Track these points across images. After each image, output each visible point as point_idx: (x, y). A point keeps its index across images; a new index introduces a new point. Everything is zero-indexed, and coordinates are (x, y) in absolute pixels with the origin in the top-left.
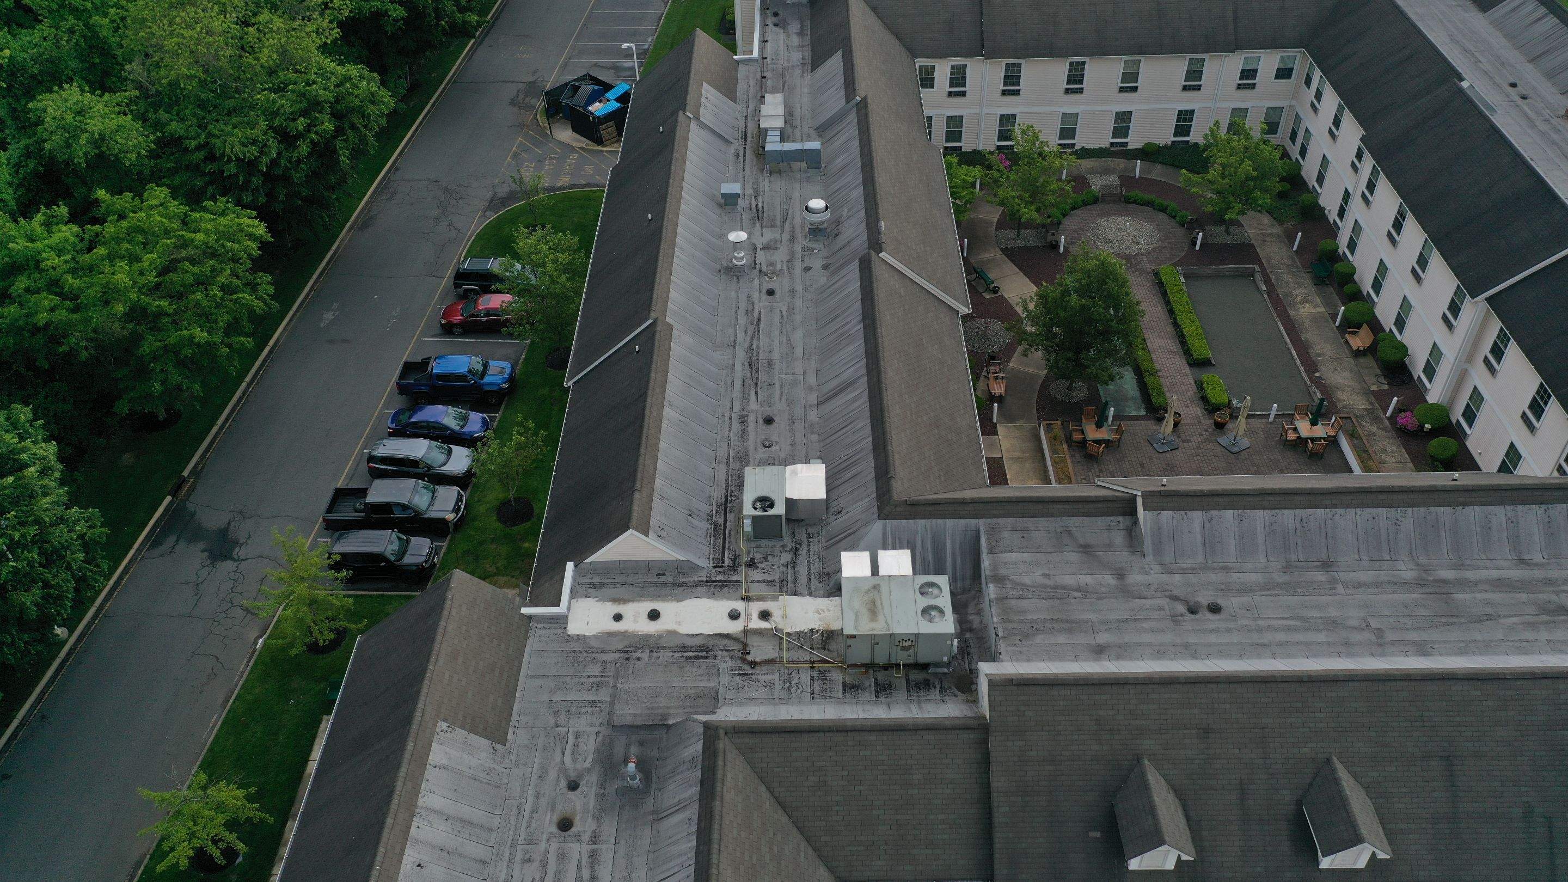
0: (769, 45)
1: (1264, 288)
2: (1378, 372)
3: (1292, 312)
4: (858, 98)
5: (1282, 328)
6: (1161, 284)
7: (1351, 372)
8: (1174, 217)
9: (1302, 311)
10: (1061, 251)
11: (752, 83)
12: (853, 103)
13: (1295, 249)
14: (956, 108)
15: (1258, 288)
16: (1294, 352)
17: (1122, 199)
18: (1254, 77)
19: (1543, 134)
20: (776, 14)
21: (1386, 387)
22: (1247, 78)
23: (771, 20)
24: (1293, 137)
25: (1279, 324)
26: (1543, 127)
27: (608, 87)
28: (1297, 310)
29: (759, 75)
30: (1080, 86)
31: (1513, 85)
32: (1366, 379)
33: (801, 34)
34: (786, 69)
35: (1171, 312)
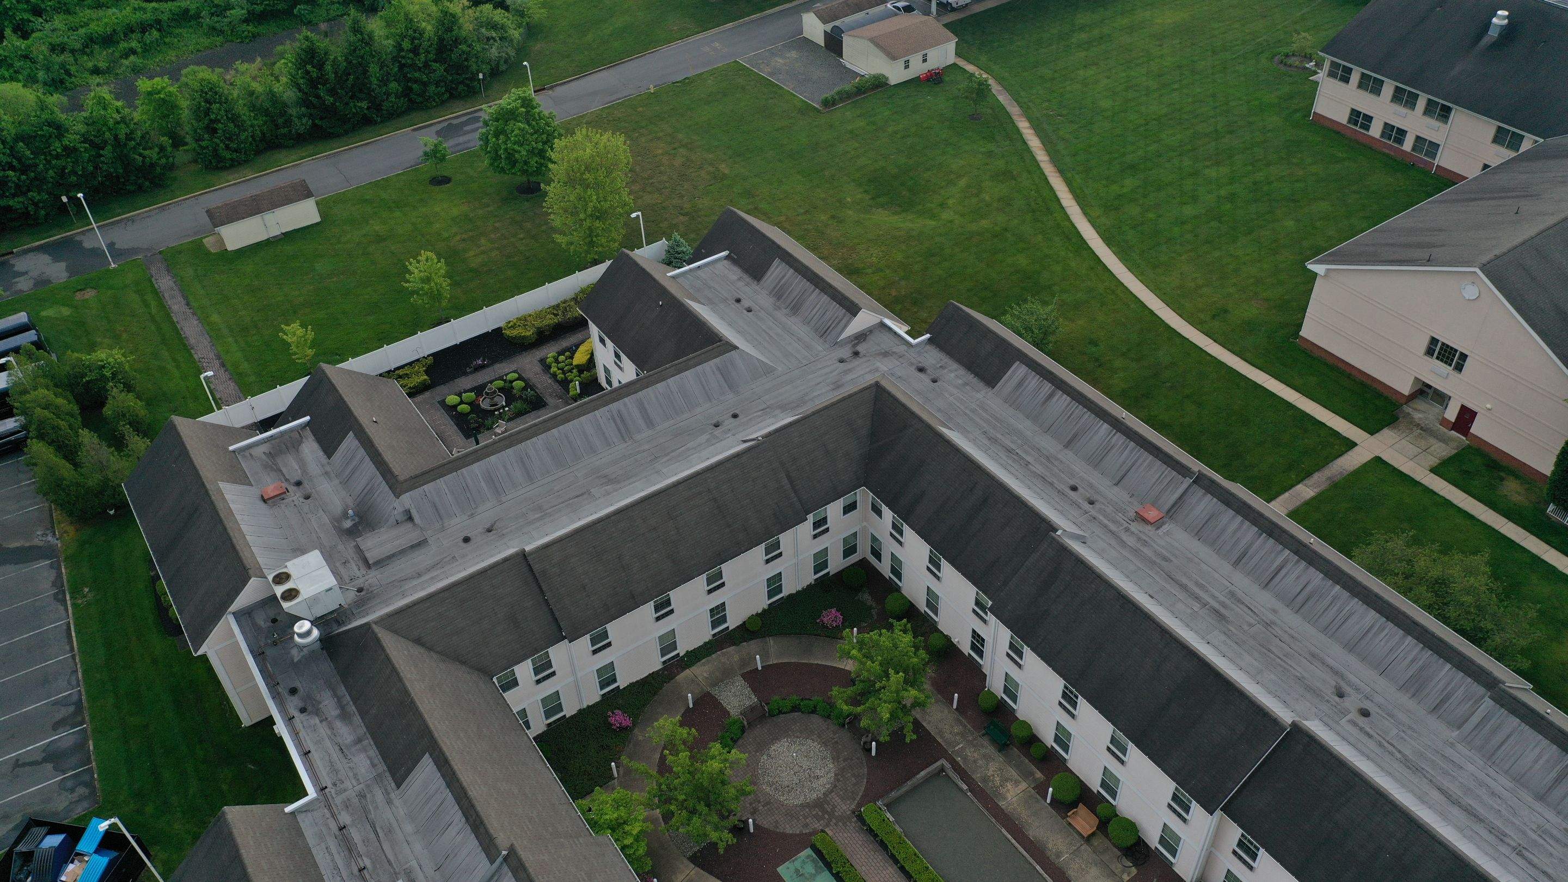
0: (315, 756)
1: (965, 787)
2: (1119, 853)
3: (1002, 804)
4: (504, 853)
5: (1009, 837)
6: (871, 831)
7: (1096, 865)
8: (829, 717)
9: (1009, 796)
10: (752, 830)
11: (333, 845)
12: (500, 859)
13: (955, 706)
14: (548, 688)
15: (961, 790)
16: (1038, 868)
17: (767, 715)
18: (826, 523)
19: (1136, 551)
20: (293, 691)
21: (1134, 871)
22: (819, 526)
23: (293, 704)
24: (877, 554)
25: (1003, 830)
26: (1131, 541)
27: (74, 833)
28: (1005, 798)
29: (334, 827)
30: (669, 609)
31: (1074, 489)
32: (1113, 867)
33: (344, 716)
34: (361, 796)
35: (902, 869)
